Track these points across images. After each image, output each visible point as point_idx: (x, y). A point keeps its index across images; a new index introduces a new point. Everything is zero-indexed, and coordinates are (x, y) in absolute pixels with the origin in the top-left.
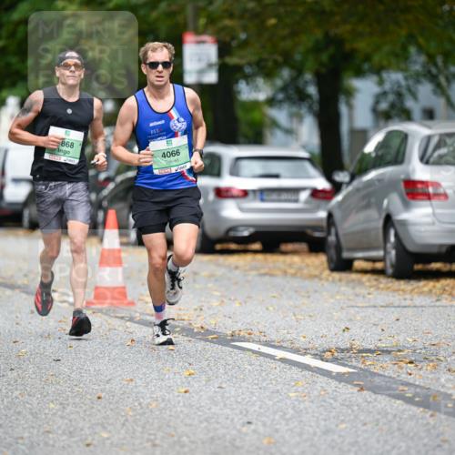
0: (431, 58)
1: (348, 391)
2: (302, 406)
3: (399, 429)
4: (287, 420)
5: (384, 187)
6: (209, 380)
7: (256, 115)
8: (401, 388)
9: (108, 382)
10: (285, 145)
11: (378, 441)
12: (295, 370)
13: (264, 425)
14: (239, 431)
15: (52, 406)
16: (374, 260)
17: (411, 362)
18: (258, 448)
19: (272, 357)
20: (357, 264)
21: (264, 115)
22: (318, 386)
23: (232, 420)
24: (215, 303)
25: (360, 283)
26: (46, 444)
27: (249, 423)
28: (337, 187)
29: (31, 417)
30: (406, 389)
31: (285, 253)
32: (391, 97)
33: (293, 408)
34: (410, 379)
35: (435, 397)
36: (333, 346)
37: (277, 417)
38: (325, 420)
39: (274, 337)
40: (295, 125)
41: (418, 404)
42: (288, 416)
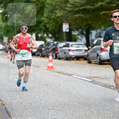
0: (105, 27)
1: (91, 84)
2: (83, 86)
3: (100, 90)
4: (81, 89)
5: (97, 49)
6: (67, 82)
7: (75, 37)
8: (100, 83)
9: (50, 82)
10: (80, 42)
11: (96, 92)
12: (82, 80)
13: (77, 90)
14: (72, 91)
15: (40, 86)
16: (95, 62)
17: (102, 79)
18: (76, 94)
19: (78, 78)
20: (93, 62)
21: (76, 37)
22: (86, 83)
23: (71, 89)
24: (68, 69)
25: (93, 66)
26: (39, 93)
27: (74, 89)
28: (89, 49)
29: (37, 88)
30: (101, 83)
31: (80, 60)
32: (98, 34)
33: (82, 87)
34: (101, 82)
35: (106, 85)
36: (88, 76)
37: (79, 88)
38: (87, 89)
39: (78, 75)
40: (82, 38)
41: (103, 86)
42: (81, 88)
